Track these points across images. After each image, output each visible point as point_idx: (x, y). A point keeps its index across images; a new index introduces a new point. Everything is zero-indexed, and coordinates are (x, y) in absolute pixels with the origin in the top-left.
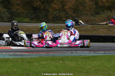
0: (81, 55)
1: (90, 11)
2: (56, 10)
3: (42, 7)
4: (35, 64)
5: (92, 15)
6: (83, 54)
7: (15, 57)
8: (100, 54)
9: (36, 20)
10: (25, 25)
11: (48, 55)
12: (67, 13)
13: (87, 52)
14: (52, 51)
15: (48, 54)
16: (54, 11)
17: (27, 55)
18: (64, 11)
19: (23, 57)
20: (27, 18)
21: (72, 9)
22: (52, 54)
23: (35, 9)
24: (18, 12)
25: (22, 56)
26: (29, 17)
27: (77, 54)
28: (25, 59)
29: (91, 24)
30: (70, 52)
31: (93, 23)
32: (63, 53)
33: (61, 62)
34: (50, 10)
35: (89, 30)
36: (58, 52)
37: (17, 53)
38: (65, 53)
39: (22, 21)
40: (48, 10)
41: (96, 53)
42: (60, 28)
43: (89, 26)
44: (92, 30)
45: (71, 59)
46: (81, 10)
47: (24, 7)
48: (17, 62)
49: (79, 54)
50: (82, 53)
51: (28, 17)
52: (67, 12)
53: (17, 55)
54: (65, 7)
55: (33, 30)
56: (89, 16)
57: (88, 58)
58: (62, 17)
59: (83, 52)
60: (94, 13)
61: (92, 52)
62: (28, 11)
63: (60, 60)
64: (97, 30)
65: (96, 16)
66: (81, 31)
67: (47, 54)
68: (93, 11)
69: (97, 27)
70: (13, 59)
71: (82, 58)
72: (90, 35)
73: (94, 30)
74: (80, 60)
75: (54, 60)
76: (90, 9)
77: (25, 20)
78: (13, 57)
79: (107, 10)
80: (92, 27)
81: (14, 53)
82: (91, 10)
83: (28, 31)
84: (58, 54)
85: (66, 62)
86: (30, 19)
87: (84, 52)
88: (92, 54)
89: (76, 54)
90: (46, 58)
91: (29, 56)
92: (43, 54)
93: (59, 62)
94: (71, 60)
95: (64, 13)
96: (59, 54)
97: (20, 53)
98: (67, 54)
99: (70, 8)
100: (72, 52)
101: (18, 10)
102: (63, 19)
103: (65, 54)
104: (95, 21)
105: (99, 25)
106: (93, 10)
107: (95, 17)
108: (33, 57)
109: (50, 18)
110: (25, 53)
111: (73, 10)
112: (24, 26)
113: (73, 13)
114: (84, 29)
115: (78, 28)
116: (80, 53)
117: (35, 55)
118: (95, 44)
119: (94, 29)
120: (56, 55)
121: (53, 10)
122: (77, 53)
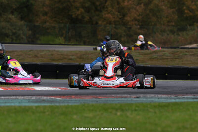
0: (153, 101)
1: (169, 26)
2: (110, 23)
3: (87, 18)
4: (75, 116)
5: (173, 32)
6: (157, 100)
7: (39, 104)
8: (186, 100)
9: (77, 40)
10: (57, 50)
11: (97, 102)
12: (130, 28)
13: (164, 96)
14: (104, 94)
15: (97, 100)
16: (108, 25)
17: (59, 102)
18: (125, 24)
19: (53, 104)
20: (60, 37)
21: (138, 21)
22: (104, 99)
23: (75, 21)
24: (44, 26)
25: (51, 103)
26: (64, 35)
27: (147, 100)
28: (58, 107)
29: (172, 48)
30: (135, 96)
31: (175, 46)
32: (122, 98)
33: (119, 113)
34: (100, 22)
35: (167, 58)
36: (113, 96)
37: (42, 97)
38: (125, 97)
39: (52, 43)
40: (97, 23)
41: (180, 99)
43: (167, 52)
44: (172, 59)
45: (137, 108)
46: (153, 24)
47: (55, 18)
48: (44, 112)
49: (149, 100)
50: (156, 98)
51: (62, 35)
52: (129, 26)
53: (44, 101)
54: (126, 18)
55: (71, 57)
56: (168, 34)
57: (165, 106)
58: (121, 36)
59: (157, 96)
60: (176, 29)
61: (173, 97)
62: (63, 25)
63: (117, 110)
64: (182, 58)
65: (180, 33)
66: (153, 59)
67: (95, 99)
68: (174, 26)
69: (181, 52)
70: (36, 107)
71: (155, 107)
72: (170, 66)
73: (176, 59)
74: (151, 110)
75: (106, 110)
76: (169, 22)
77: (57, 41)
78: (36, 105)
80: (173, 53)
81: (38, 97)
82: (171, 24)
83: (61, 60)
84: (113, 99)
85: (128, 114)
86: (65, 38)
87: (159, 96)
88: (173, 100)
89: (144, 100)
90: (93, 105)
91: (63, 102)
92: (88, 99)
93: (116, 114)
94: (136, 110)
95: (124, 28)
96: (116, 99)
97: (48, 98)
98: (129, 99)
99: (135, 20)
100: (138, 96)
101: (45, 23)
102: (123, 39)
103: (126, 99)
104: (178, 42)
105: (186, 50)
106: (173, 24)
107: (178, 35)
108: (70, 104)
109: (99, 37)
110: (58, 98)
111: (140, 24)
112: (55, 51)
113: (139, 29)
114: (158, 56)
115: (149, 54)
116: (152, 98)
117: (74, 102)
118: (178, 82)
119: (176, 56)
120: (110, 101)
121: (105, 23)
122: (147, 98)
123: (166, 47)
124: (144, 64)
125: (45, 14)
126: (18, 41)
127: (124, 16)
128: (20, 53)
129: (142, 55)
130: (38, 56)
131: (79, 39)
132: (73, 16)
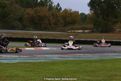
1: (62, 25)
3: (39, 23)
34: (43, 24)
40: (42, 24)
60: (64, 26)
77: (31, 29)
79: (70, 24)
95: (50, 25)
99: (53, 23)
102: (50, 29)
104: (65, 30)
113: (54, 26)
123: (62, 31)
125: (27, 21)
127: (49, 22)
131: (36, 29)
132: (35, 22)
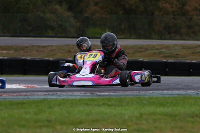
2: (168, 14)
40: (153, 14)
42: (158, 49)
124: (184, 58)
126: (63, 35)
128: (54, 48)
129: (185, 49)
130: (73, 51)
